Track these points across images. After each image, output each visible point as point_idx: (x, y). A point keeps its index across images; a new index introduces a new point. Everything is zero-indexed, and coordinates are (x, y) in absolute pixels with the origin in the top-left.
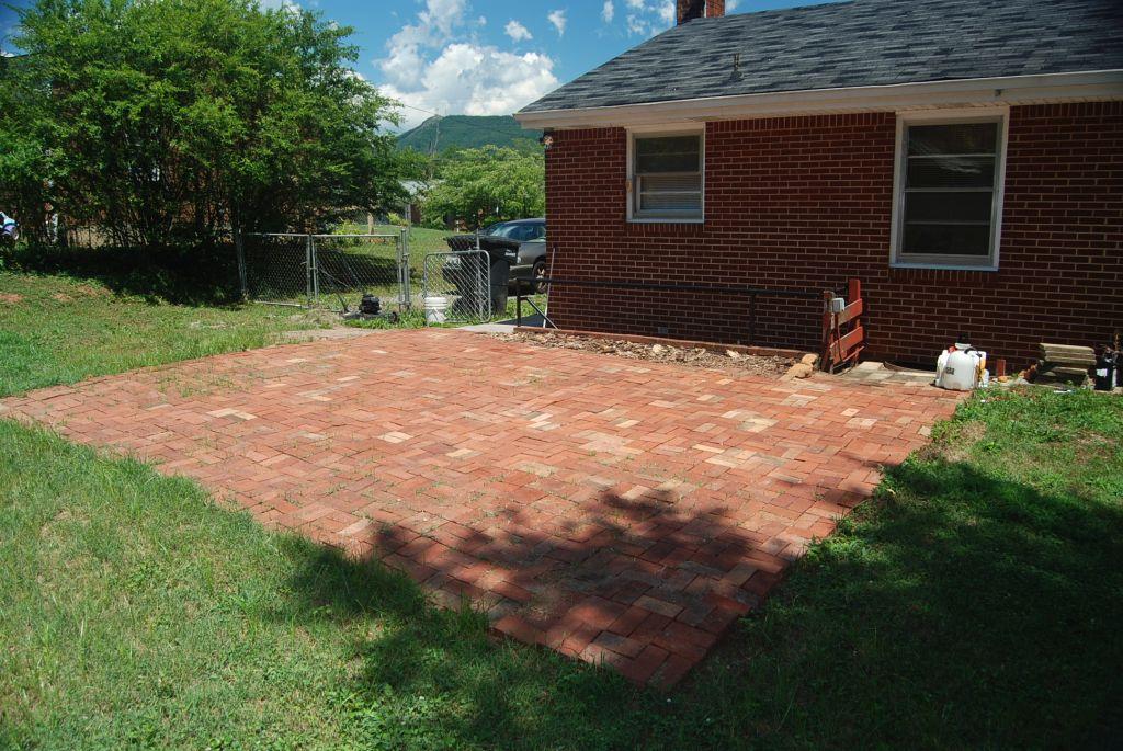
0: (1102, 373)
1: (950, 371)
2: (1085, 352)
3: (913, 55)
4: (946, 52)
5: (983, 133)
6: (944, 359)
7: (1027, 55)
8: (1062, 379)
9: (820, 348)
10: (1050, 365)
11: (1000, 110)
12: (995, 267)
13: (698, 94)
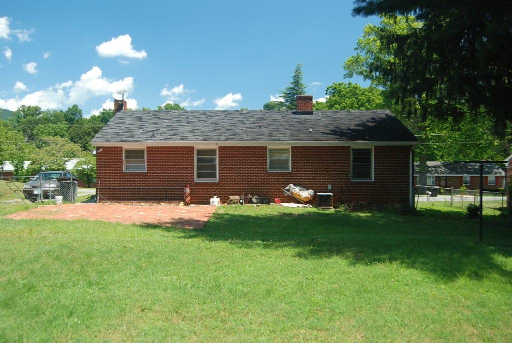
0: (241, 201)
1: (213, 202)
2: (238, 197)
3: (195, 133)
4: (203, 132)
5: (213, 152)
6: (212, 200)
7: (221, 135)
8: (234, 203)
9: (184, 201)
10: (231, 200)
11: (216, 147)
12: (218, 181)
13: (146, 140)
